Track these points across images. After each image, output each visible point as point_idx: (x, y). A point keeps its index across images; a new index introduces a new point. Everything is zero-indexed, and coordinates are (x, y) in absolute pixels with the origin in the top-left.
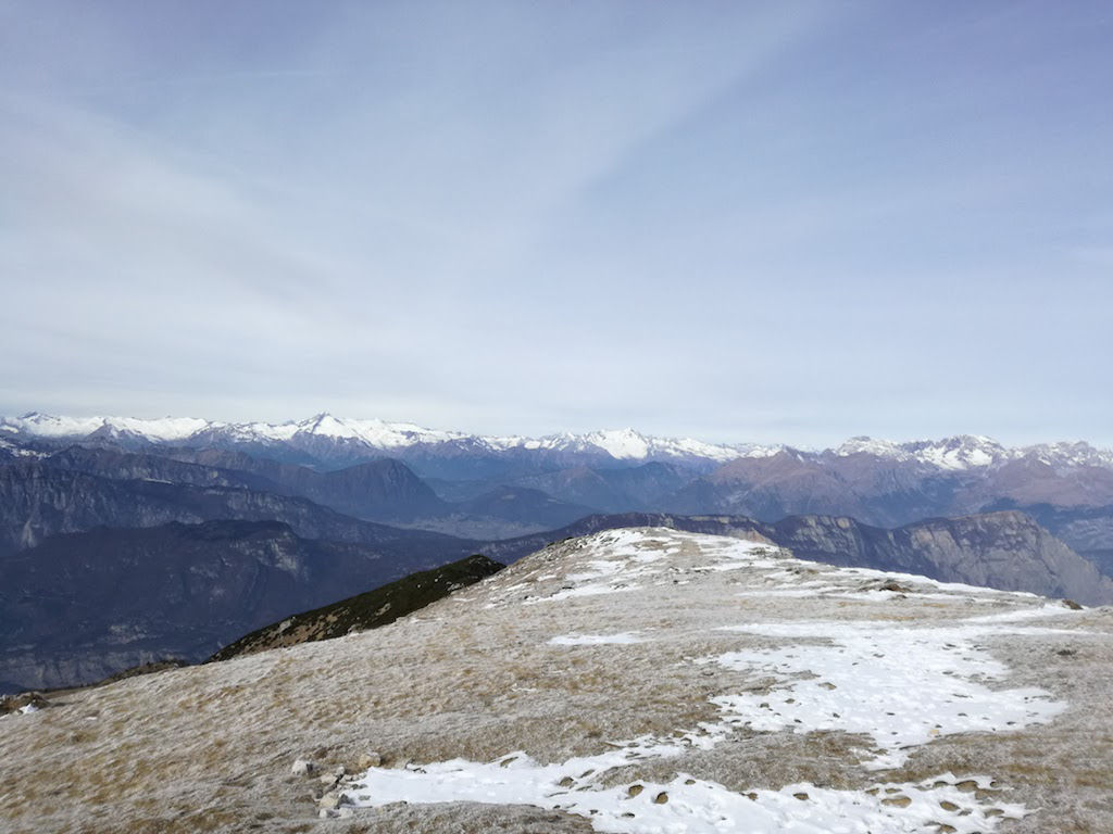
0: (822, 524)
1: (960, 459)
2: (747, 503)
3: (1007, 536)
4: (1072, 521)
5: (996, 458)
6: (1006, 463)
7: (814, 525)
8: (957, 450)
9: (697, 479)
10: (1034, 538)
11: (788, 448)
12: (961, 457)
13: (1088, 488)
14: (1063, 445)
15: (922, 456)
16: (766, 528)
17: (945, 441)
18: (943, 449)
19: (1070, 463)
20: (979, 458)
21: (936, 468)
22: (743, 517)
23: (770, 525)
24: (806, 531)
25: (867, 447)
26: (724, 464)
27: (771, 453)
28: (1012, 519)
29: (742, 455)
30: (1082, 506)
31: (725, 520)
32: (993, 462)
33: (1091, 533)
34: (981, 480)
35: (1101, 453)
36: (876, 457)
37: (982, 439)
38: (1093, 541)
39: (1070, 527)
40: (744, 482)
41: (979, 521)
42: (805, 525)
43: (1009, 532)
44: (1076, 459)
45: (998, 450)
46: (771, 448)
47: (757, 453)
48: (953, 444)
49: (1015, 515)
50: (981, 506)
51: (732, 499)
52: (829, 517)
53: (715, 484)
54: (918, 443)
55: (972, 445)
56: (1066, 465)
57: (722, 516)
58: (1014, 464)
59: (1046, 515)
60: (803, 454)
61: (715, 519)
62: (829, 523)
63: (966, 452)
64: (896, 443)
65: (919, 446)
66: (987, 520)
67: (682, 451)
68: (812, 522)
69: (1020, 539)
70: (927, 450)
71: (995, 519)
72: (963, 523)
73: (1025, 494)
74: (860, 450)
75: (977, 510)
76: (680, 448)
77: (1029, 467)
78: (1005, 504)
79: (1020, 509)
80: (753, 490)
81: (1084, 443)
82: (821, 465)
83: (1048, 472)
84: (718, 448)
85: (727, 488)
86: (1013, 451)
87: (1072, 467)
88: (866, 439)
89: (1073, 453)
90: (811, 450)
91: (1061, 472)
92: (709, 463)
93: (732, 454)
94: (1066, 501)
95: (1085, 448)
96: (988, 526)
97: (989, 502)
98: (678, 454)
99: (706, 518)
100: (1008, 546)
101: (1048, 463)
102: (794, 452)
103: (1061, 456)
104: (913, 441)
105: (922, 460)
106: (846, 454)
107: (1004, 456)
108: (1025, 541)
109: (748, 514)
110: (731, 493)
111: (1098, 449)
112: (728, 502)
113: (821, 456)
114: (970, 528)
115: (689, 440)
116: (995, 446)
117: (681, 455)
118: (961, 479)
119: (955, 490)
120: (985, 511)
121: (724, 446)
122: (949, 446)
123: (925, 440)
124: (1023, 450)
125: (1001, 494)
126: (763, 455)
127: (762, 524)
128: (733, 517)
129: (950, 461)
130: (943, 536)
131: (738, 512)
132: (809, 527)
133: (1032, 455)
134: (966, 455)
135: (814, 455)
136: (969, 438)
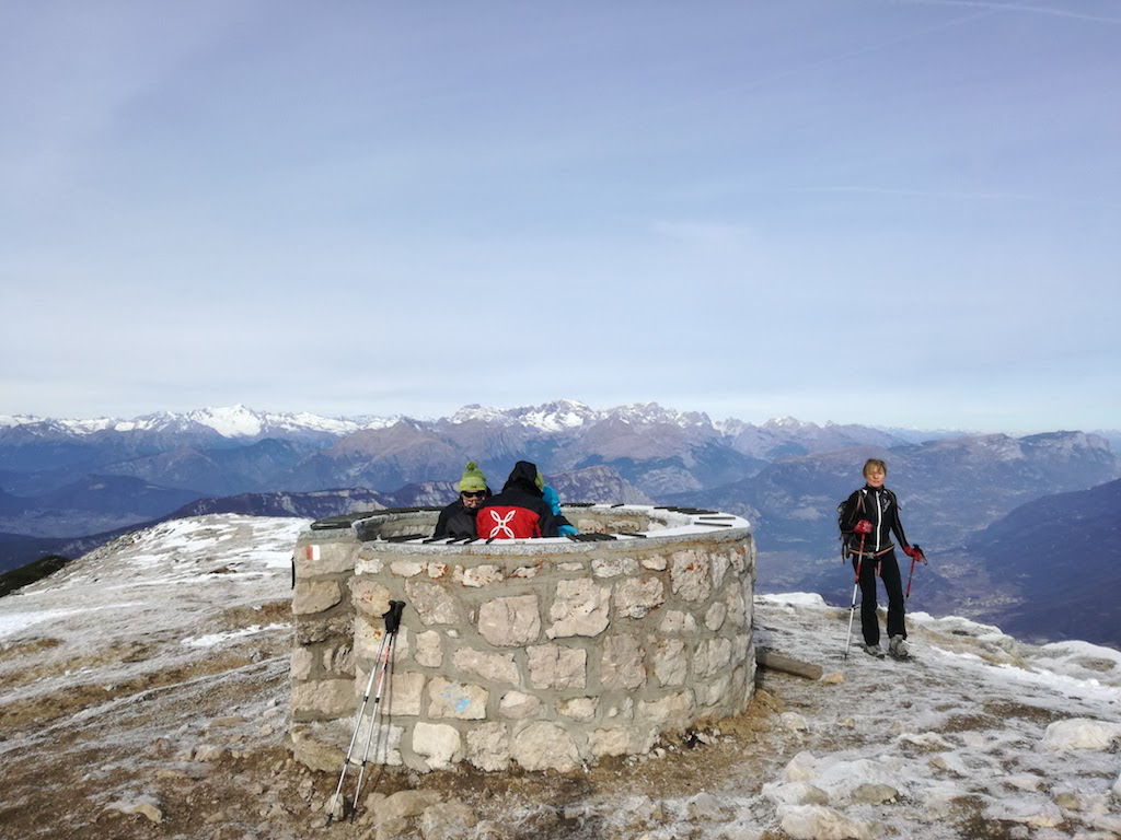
0: (438, 490)
1: (557, 422)
2: (367, 474)
3: (597, 488)
4: (647, 472)
5: (586, 420)
6: (593, 424)
7: (431, 491)
8: (555, 414)
9: (315, 454)
10: (617, 488)
11: (406, 419)
12: (558, 420)
13: (658, 442)
14: (638, 405)
15: (525, 420)
16: (386, 498)
17: (545, 405)
18: (543, 414)
19: (644, 421)
20: (573, 420)
21: (538, 430)
22: (363, 489)
23: (390, 495)
24: (424, 498)
25: (477, 414)
26: (344, 438)
27: (390, 424)
28: (600, 472)
29: (362, 427)
30: (655, 458)
31: (345, 494)
32: (584, 423)
33: (662, 481)
34: (574, 440)
35: (668, 412)
36: (487, 423)
37: (574, 403)
38: (663, 488)
39: (646, 476)
40: (364, 455)
41: (573, 477)
42: (423, 492)
43: (597, 484)
44: (649, 418)
45: (587, 413)
46: (389, 419)
47: (376, 425)
48: (551, 409)
49: (602, 469)
50: (575, 462)
51: (352, 472)
52: (445, 482)
53: (335, 458)
54: (522, 409)
55: (567, 409)
56: (642, 423)
57: (343, 490)
58: (602, 424)
59: (628, 469)
60: (420, 423)
61: (335, 493)
62: (445, 488)
63: (562, 415)
64: (502, 410)
65: (522, 411)
66: (579, 475)
67: (299, 427)
68: (429, 488)
69: (606, 490)
70: (529, 415)
71: (586, 474)
72: (561, 479)
73: (609, 451)
74: (472, 417)
75: (571, 467)
76: (297, 422)
77: (612, 427)
78: (595, 460)
79: (607, 464)
80: (374, 461)
81: (655, 404)
82: (437, 433)
83: (628, 430)
84: (337, 422)
85: (347, 461)
86: (600, 413)
87: (645, 424)
88: (477, 406)
89: (647, 413)
90: (427, 419)
91: (638, 430)
92: (328, 437)
93: (351, 427)
94: (641, 455)
95: (657, 410)
96: (580, 480)
97: (581, 459)
98: (294, 429)
99: (326, 494)
100: (597, 497)
101: (627, 422)
102: (410, 422)
103: (639, 415)
104: (518, 407)
105: (525, 425)
106: (459, 422)
107: (592, 417)
108: (610, 491)
109: (368, 485)
110: (350, 465)
111: (666, 408)
112: (348, 476)
113: (437, 424)
114: (566, 484)
115: (306, 414)
116: (586, 409)
117: (298, 430)
118: (559, 440)
119: (554, 450)
120: (579, 467)
121: (343, 419)
122: (547, 410)
123: (527, 406)
124: (608, 412)
125: (591, 451)
126: (382, 426)
127: (383, 494)
128: (353, 490)
129: (547, 424)
131: (358, 484)
132: (427, 493)
133: (614, 416)
134: (562, 418)
135: (431, 424)
136: (564, 402)
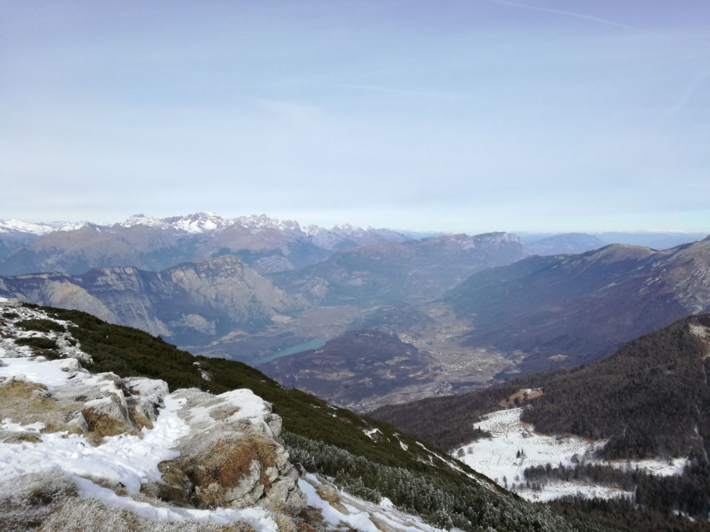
0: (114, 272)
1: (199, 227)
2: (61, 263)
3: (226, 270)
4: (259, 259)
5: (219, 225)
6: (225, 228)
7: (109, 273)
8: (197, 221)
9: (21, 248)
10: (240, 269)
11: (89, 224)
12: (200, 225)
13: (267, 240)
14: (254, 216)
15: (176, 225)
16: (76, 279)
17: (190, 216)
18: (189, 221)
19: (257, 226)
20: (210, 225)
21: (186, 232)
22: (58, 273)
23: (79, 277)
24: (104, 278)
25: (143, 221)
26: (43, 237)
27: (77, 228)
28: (228, 260)
29: (56, 230)
30: (265, 250)
31: (45, 276)
32: (218, 227)
33: (269, 264)
34: (211, 238)
35: (272, 220)
36: (149, 227)
37: (211, 214)
38: (270, 269)
39: (258, 261)
40: (58, 249)
41: (210, 263)
42: (103, 274)
43: (227, 267)
44: (260, 224)
45: (220, 220)
46: (77, 224)
47: (67, 228)
48: (195, 218)
49: (230, 258)
50: (212, 253)
51: (50, 261)
52: (119, 267)
53: (37, 252)
54: (174, 218)
55: (205, 218)
56: (256, 228)
57: (42, 274)
58: (229, 228)
59: (247, 256)
60: (100, 227)
61: (37, 276)
62: (119, 272)
63: (203, 222)
64: (160, 218)
65: (175, 219)
66: (214, 261)
67: (8, 229)
68: (108, 272)
69: (233, 271)
70: (179, 222)
71: (219, 260)
72: (202, 264)
73: (235, 245)
74: (138, 223)
75: (209, 256)
76: (6, 226)
77: (236, 230)
78: (225, 251)
79: (233, 254)
80: (66, 253)
81: (265, 215)
82: (113, 234)
83: (247, 232)
84: (36, 226)
85: (45, 254)
86: (228, 221)
87: (258, 228)
88: (142, 216)
89: (259, 221)
90: (105, 225)
91: (253, 232)
92: (31, 237)
93: (48, 229)
94: (256, 248)
95: (266, 219)
96: (215, 264)
97: (216, 251)
98: (4, 231)
99: (30, 276)
100: (226, 275)
101: (246, 227)
102: (93, 226)
103: (253, 223)
104: (171, 216)
105: (177, 228)
106: (129, 226)
107: (223, 224)
108: (235, 271)
109: (62, 270)
110: (48, 256)
111: (272, 218)
112: (47, 264)
113: (113, 228)
114: (205, 267)
115: (14, 220)
116: (219, 218)
117: (8, 232)
118: (201, 238)
119: (197, 245)
120: (214, 256)
121: (42, 224)
122: (192, 219)
123: (178, 216)
124: (233, 220)
125: (223, 246)
126: (72, 229)
127: (73, 276)
128: (51, 274)
129: (193, 228)
130: (191, 273)
131: (54, 270)
132: (106, 275)
133: (238, 223)
134: (202, 224)
135: (108, 228)
136: (204, 214)
